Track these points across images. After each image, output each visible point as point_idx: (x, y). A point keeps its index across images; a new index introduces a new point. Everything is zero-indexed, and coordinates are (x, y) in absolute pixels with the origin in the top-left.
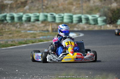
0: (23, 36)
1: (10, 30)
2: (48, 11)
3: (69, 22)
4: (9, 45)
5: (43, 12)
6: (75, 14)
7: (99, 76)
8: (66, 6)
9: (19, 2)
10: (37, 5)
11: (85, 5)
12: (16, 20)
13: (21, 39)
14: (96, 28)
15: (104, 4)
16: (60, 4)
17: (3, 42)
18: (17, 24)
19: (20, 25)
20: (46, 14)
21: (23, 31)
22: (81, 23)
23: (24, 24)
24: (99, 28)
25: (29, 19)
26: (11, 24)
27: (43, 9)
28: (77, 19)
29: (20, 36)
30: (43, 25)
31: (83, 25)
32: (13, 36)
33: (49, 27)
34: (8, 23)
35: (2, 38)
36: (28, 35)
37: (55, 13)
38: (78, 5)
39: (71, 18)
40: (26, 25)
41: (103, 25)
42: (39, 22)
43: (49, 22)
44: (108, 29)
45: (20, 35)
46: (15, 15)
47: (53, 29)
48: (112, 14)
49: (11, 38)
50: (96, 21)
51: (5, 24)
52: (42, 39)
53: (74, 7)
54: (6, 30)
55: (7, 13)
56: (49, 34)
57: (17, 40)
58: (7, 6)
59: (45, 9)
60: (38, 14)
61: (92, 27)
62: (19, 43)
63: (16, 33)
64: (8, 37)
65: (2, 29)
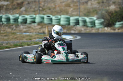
0: (19, 38)
1: (6, 31)
2: (44, 12)
3: (66, 24)
4: (4, 47)
5: (39, 14)
6: (72, 16)
8: (63, 8)
9: (15, 3)
10: (34, 7)
11: (82, 7)
12: (12, 21)
13: (16, 41)
14: (94, 31)
15: (102, 6)
16: (57, 6)
18: (13, 25)
19: (16, 27)
20: (43, 16)
21: (18, 33)
22: (78, 26)
23: (21, 26)
24: (97, 30)
26: (7, 26)
27: (40, 10)
28: (75, 21)
29: (16, 38)
30: (39, 27)
31: (80, 27)
32: (8, 38)
33: (45, 30)
34: (3, 25)
36: (24, 37)
37: (52, 15)
39: (68, 20)
40: (22, 27)
41: (101, 28)
42: (36, 24)
43: (46, 24)
44: (105, 32)
46: (11, 17)
47: (49, 31)
48: (110, 16)
49: (6, 40)
50: (93, 23)
52: (38, 42)
53: (72, 9)
54: (2, 32)
55: (3, 14)
57: (13, 42)
58: (3, 7)
59: (41, 11)
60: (34, 16)
61: (89, 29)
62: (14, 46)
63: (11, 35)
64: (3, 39)
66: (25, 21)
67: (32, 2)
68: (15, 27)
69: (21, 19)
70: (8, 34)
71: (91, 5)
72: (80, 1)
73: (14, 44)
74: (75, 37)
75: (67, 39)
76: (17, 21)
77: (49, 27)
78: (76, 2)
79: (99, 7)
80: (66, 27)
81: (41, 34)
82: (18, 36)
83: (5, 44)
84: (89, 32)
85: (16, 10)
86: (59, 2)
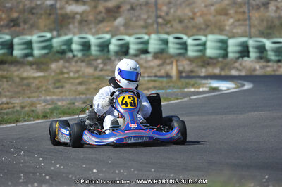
1: (81, 73)
2: (168, 29)
3: (219, 56)
4: (77, 109)
5: (157, 32)
6: (233, 36)
8: (211, 18)
9: (101, 8)
10: (145, 16)
11: (256, 15)
12: (94, 50)
16: (198, 14)
17: (64, 103)
18: (96, 60)
19: (105, 64)
20: (165, 36)
22: (246, 59)
23: (115, 60)
26: (83, 61)
27: (158, 23)
28: (239, 49)
30: (157, 62)
31: (251, 62)
32: (87, 89)
33: (172, 69)
34: (75, 59)
35: (61, 92)
37: (186, 34)
38: (241, 17)
39: (224, 45)
42: (149, 57)
43: (172, 56)
46: (93, 40)
47: (180, 72)
49: (82, 94)
51: (68, 60)
53: (231, 21)
54: (72, 74)
55: (74, 34)
56: (171, 84)
58: (74, 18)
59: (161, 25)
60: (146, 37)
61: (273, 67)
63: (94, 82)
64: (75, 91)
65: (62, 73)
66: (124, 49)
67: (141, 5)
68: (102, 63)
69: (115, 45)
70: (85, 80)
71: (276, 11)
72: (252, 1)
74: (239, 85)
75: (222, 91)
76: (106, 50)
77: (179, 63)
78: (240, 5)
80: (218, 62)
81: (161, 79)
83: (80, 102)
84: (273, 73)
85: (105, 24)
86: (203, 5)
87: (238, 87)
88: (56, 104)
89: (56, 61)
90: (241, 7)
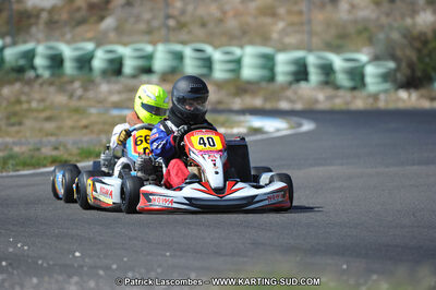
0: (97, 128)
1: (48, 103)
2: (184, 36)
3: (263, 79)
4: (45, 158)
5: (166, 41)
6: (284, 48)
7: (375, 277)
8: (250, 20)
10: (147, 16)
11: (319, 17)
12: (69, 67)
13: (85, 139)
14: (359, 103)
15: (388, 15)
16: (231, 14)
17: (24, 149)
18: (72, 82)
19: (85, 89)
20: (178, 47)
21: (93, 111)
22: (303, 84)
23: (100, 83)
24: (371, 100)
25: (115, 67)
26: (51, 84)
27: (168, 28)
28: (291, 68)
29: (86, 127)
30: (167, 87)
31: (312, 90)
32: (60, 128)
34: (40, 81)
35: (18, 132)
37: (211, 44)
38: (295, 19)
39: (268, 62)
40: (104, 88)
41: (386, 91)
42: (154, 79)
44: (401, 105)
45: (84, 122)
46: (68, 52)
48: (419, 51)
49: (52, 135)
50: (357, 76)
51: (29, 83)
53: (281, 25)
54: (34, 105)
55: (38, 42)
57: (74, 143)
58: (37, 16)
60: (149, 48)
61: (344, 97)
62: (80, 154)
63: (69, 117)
64: (41, 130)
65: (19, 102)
68: (81, 87)
69: (102, 60)
71: (350, 12)
73: (78, 148)
74: (294, 125)
75: (266, 133)
76: (87, 67)
79: (378, 19)
80: (260, 89)
82: (93, 119)
83: (49, 148)
84: (344, 107)
85: (86, 27)
87: (292, 128)
88: (11, 149)
89: (11, 83)
90: (296, 3)
